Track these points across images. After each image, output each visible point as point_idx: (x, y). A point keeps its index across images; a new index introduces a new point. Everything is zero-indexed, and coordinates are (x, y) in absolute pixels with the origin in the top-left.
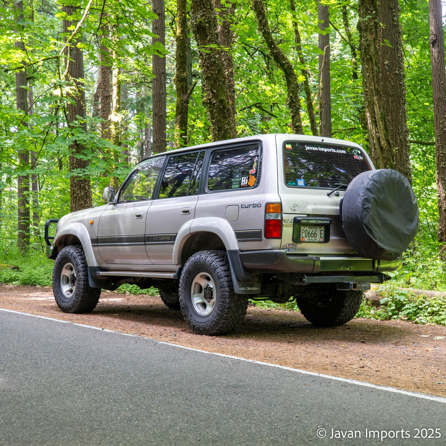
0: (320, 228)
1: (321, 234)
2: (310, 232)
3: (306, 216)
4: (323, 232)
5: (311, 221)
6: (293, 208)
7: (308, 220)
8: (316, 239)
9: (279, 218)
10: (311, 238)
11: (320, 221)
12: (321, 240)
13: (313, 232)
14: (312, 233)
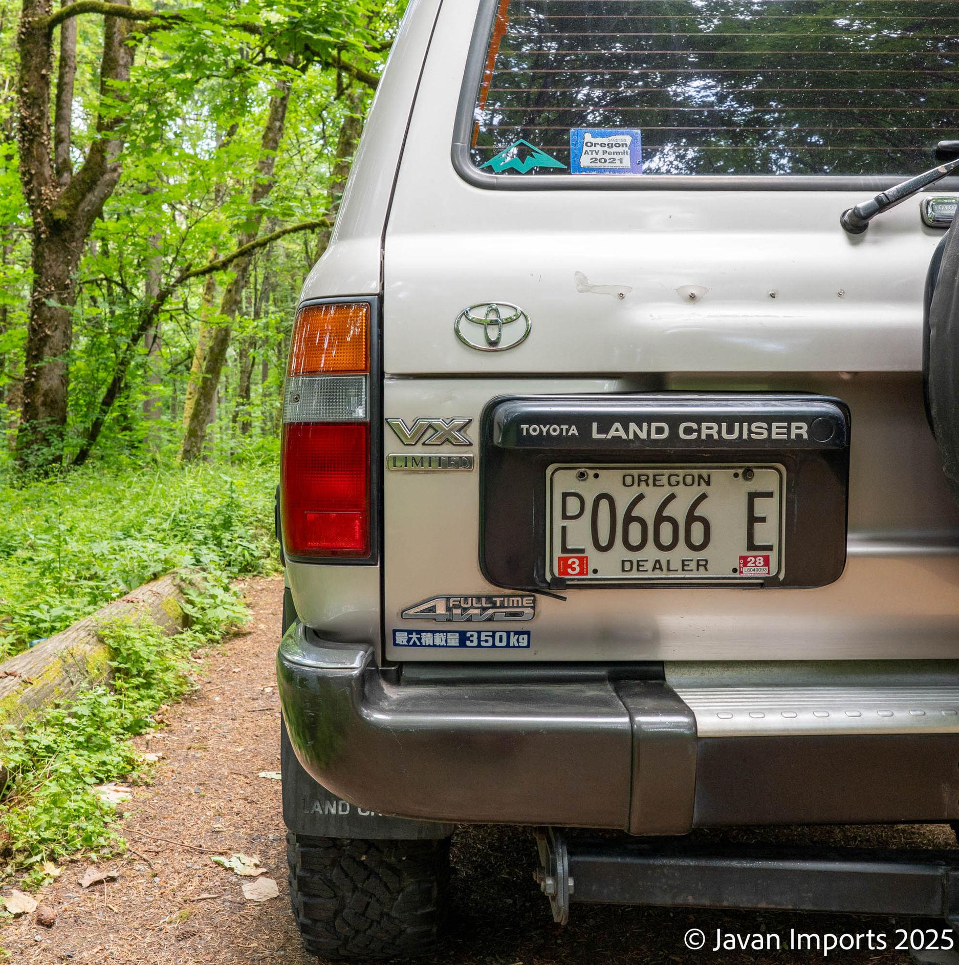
0: (748, 474)
1: (752, 519)
2: (647, 510)
3: (607, 385)
4: (769, 508)
5: (617, 431)
6: (475, 336)
7: (582, 421)
8: (703, 564)
9: (360, 413)
10: (650, 553)
11: (709, 430)
12: (756, 570)
13: (678, 510)
14: (660, 518)
